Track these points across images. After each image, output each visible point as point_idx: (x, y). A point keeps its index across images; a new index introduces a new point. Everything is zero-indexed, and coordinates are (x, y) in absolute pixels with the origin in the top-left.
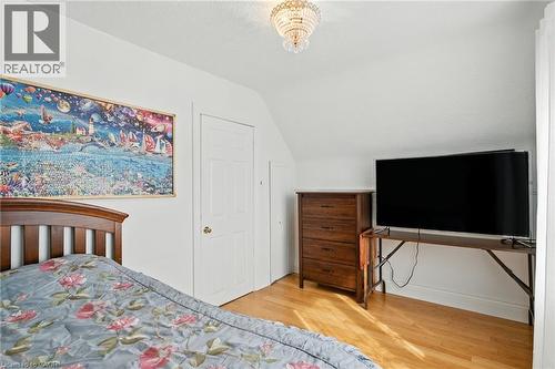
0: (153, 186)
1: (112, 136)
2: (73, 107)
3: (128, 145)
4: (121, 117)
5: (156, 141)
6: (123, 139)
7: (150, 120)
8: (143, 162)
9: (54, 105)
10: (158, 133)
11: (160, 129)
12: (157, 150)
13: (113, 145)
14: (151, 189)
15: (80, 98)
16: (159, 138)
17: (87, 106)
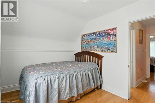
0: (110, 49)
1: (101, 38)
2: (96, 34)
3: (104, 40)
4: (103, 33)
5: (111, 37)
6: (103, 38)
7: (110, 32)
8: (107, 43)
9: (93, 36)
10: (111, 35)
11: (112, 33)
12: (111, 39)
13: (101, 40)
14: (109, 50)
15: (96, 32)
16: (112, 36)
17: (97, 33)
